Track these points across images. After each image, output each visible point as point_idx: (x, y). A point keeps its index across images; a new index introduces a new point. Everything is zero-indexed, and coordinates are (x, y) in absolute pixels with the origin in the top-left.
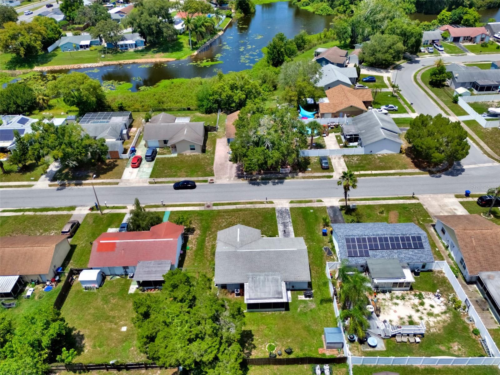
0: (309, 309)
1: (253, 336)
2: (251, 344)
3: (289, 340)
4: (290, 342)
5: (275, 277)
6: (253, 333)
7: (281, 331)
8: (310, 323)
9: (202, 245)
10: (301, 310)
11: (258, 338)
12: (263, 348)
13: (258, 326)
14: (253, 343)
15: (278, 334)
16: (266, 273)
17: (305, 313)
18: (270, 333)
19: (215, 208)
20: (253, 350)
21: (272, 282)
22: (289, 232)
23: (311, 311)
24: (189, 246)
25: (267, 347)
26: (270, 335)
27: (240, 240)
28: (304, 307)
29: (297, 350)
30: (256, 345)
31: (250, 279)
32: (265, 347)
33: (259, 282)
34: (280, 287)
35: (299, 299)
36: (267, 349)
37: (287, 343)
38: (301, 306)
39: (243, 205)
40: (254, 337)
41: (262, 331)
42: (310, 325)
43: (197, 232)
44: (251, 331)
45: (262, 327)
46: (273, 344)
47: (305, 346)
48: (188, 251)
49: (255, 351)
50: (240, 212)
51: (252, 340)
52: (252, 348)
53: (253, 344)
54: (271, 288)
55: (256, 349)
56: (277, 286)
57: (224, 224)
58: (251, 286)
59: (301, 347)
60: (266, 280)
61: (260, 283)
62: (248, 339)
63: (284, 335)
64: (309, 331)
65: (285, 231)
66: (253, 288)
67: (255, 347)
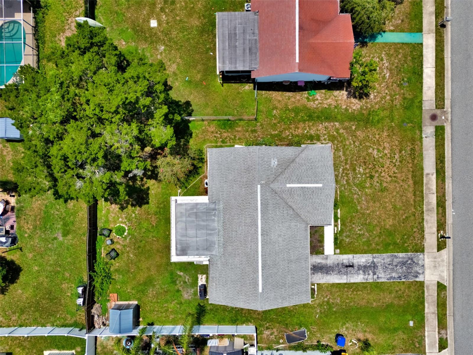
0: (181, 288)
1: (140, 206)
2: (128, 204)
3: (132, 256)
4: (128, 256)
5: (216, 246)
6: (145, 207)
7: (145, 246)
8: (158, 287)
9: (318, 117)
10: (180, 276)
11: (137, 212)
12: (120, 219)
13: (156, 214)
14: (129, 206)
15: (141, 241)
16: (221, 233)
17: (174, 282)
18: (144, 230)
19: (429, 131)
20: (119, 206)
21: (207, 240)
22: (346, 274)
23: (178, 291)
24: (319, 95)
25: (122, 225)
26: (140, 229)
27: (292, 188)
28: (185, 282)
29: (117, 264)
30: (125, 210)
31: (213, 206)
32: (122, 223)
33: (207, 220)
34: (196, 252)
35: (200, 276)
36: (118, 225)
37: (128, 252)
38: (187, 277)
39: (434, 187)
40: (138, 208)
41: (147, 219)
42: (154, 286)
43: (356, 104)
44: (148, 203)
45: (153, 219)
46: (126, 234)
47: (123, 276)
48: (305, 94)
49: (117, 209)
50: (411, 182)
51: (133, 205)
52: (121, 204)
53: (127, 207)
54: (195, 239)
55: (120, 211)
56: (198, 249)
57: (375, 152)
58: (198, 207)
59: (121, 270)
60: (210, 232)
61: (203, 221)
62: (135, 200)
63: (140, 250)
64: (145, 284)
65: (352, 266)
66: (195, 211)
67: (122, 208)
